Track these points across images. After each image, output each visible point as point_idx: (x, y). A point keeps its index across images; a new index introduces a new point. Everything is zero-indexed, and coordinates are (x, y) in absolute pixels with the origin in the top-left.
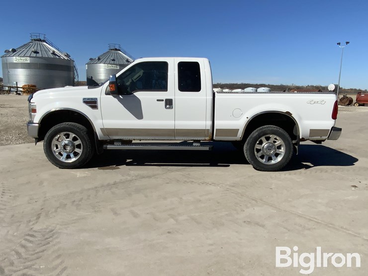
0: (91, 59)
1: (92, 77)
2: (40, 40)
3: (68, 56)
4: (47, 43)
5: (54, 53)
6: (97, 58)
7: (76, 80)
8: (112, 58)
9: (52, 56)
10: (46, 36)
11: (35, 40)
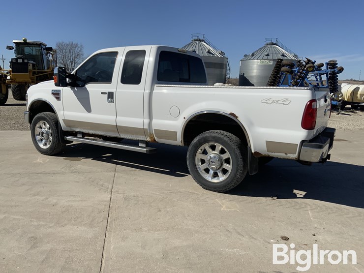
0: (245, 56)
1: (244, 74)
2: (200, 40)
3: (222, 53)
4: (205, 42)
5: (209, 52)
6: (251, 54)
7: (228, 77)
8: (266, 54)
9: (206, 54)
10: (204, 36)
11: (195, 40)
